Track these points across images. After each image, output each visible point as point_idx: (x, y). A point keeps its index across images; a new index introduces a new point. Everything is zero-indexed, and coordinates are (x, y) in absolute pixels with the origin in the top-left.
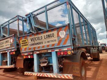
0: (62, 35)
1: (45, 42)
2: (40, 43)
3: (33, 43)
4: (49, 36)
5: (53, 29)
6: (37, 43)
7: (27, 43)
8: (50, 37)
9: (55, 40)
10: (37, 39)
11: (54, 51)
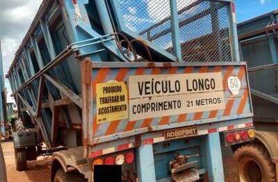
0: (234, 88)
1: (189, 103)
2: (170, 105)
3: (146, 101)
4: (201, 85)
5: (214, 67)
6: (160, 105)
7: (122, 98)
8: (205, 90)
9: (219, 100)
10: (159, 87)
11: (215, 130)
